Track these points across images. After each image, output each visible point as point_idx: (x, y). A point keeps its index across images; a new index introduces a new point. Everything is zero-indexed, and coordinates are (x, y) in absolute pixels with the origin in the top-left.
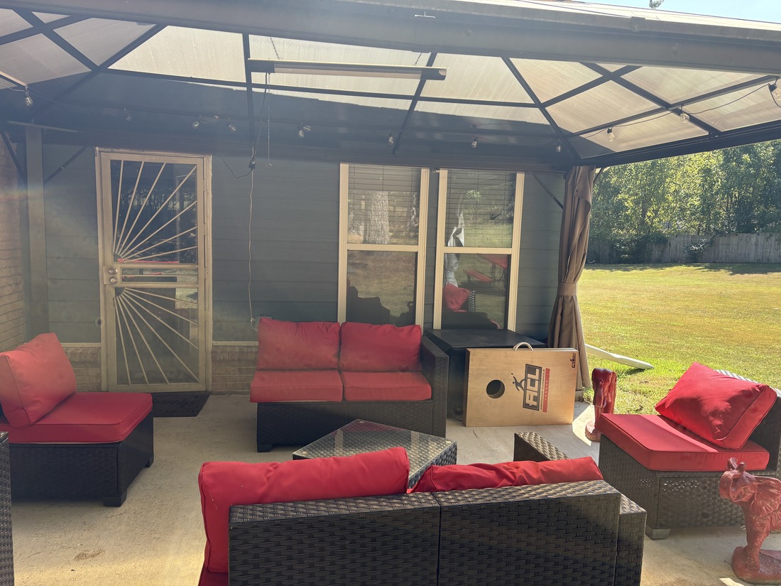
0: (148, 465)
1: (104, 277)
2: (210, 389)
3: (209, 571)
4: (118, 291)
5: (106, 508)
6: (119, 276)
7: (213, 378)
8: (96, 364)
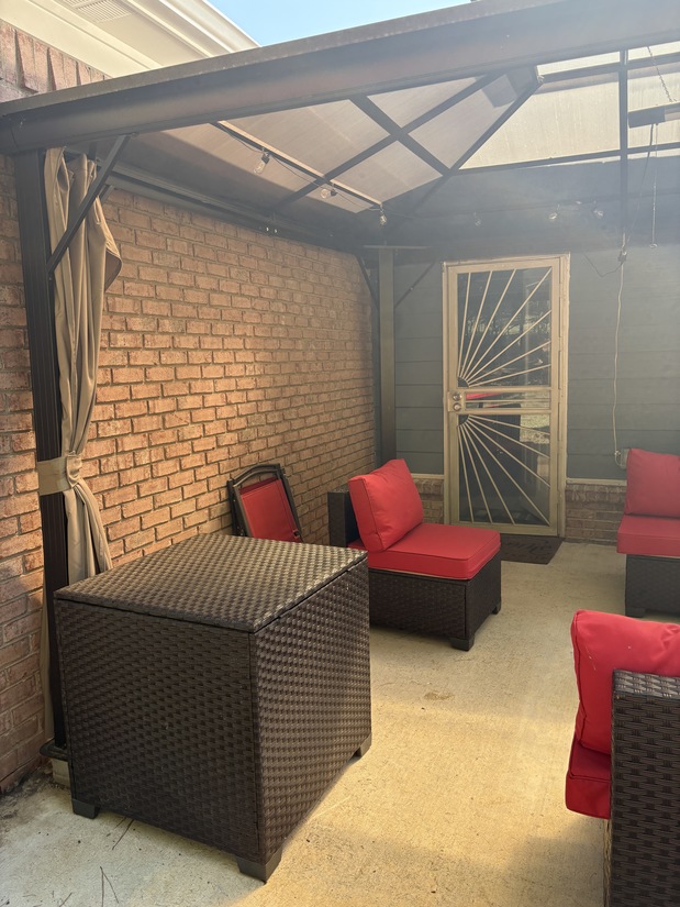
0: (495, 612)
1: (448, 402)
2: (563, 534)
3: (581, 745)
4: (463, 418)
5: (453, 650)
6: (463, 402)
7: (566, 521)
8: (440, 497)
